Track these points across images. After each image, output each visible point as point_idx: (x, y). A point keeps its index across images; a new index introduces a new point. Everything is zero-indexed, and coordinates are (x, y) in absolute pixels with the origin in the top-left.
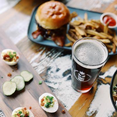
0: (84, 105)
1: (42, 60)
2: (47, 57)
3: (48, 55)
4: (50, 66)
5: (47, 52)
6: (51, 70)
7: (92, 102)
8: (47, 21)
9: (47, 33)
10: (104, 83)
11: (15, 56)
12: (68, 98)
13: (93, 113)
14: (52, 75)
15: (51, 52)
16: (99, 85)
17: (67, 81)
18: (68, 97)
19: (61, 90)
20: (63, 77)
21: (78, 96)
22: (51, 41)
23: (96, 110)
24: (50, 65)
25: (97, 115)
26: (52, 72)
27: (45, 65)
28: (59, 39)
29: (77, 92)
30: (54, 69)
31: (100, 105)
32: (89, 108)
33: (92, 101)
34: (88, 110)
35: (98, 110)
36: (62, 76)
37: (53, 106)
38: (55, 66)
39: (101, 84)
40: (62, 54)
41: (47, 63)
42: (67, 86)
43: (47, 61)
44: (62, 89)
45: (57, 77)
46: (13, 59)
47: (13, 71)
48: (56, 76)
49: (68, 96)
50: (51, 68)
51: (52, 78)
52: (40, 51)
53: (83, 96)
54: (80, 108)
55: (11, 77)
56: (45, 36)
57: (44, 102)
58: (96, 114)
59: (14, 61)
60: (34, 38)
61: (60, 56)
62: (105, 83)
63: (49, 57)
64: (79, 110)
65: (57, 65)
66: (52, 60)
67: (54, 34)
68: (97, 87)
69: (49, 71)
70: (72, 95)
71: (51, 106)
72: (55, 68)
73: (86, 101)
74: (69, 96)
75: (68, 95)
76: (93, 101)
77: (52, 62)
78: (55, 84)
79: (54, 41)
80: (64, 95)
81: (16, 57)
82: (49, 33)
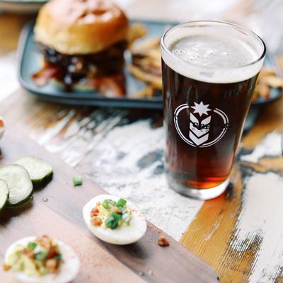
0: (217, 228)
2: (84, 129)
3: (86, 125)
7: (239, 218)
8: (72, 30)
9: (72, 69)
10: (258, 172)
12: (168, 216)
13: (249, 243)
14: (108, 168)
15: (93, 119)
16: (247, 178)
17: (152, 177)
18: (166, 213)
19: (141, 201)
20: (140, 171)
21: (194, 207)
23: (255, 234)
24: (96, 146)
25: (262, 246)
26: (104, 162)
29: (188, 200)
30: (108, 156)
31: (265, 221)
32: (234, 232)
33: (238, 215)
34: (233, 238)
35: (262, 235)
36: (138, 169)
37: (128, 223)
39: (251, 175)
40: (125, 121)
42: (156, 189)
44: (144, 197)
48: (119, 170)
49: (164, 211)
51: (108, 174)
52: (60, 119)
53: (209, 206)
54: (209, 237)
56: (68, 80)
57: (100, 216)
58: (258, 245)
61: (120, 125)
62: (263, 170)
63: (88, 129)
64: (206, 240)
66: (99, 137)
67: (93, 69)
68: (242, 182)
70: (175, 207)
71: (125, 224)
72: (110, 152)
73: (221, 217)
74: (169, 210)
75: (165, 209)
76: (240, 216)
77: (100, 141)
78: (121, 188)
80: (154, 211)
82: (79, 66)
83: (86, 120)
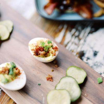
1: (68, 43)
2: (74, 37)
3: (74, 34)
4: (82, 50)
5: (70, 31)
6: (87, 55)
9: (65, 2)
11: (52, 46)
14: (90, 62)
15: (77, 30)
22: (73, 14)
24: (81, 48)
26: (88, 59)
27: (75, 51)
28: (84, 8)
30: (89, 54)
38: (89, 49)
41: (76, 47)
43: (76, 44)
45: (99, 64)
46: (50, 52)
47: (53, 71)
48: (96, 64)
50: (85, 52)
52: (60, 31)
55: (53, 81)
56: (62, 8)
59: (53, 56)
60: (49, 14)
61: (91, 32)
63: (76, 37)
65: (92, 46)
66: (82, 41)
69: (83, 58)
72: (90, 51)
77: (83, 44)
79: (78, 13)
81: (53, 48)
82: (68, 2)
83: (74, 31)
